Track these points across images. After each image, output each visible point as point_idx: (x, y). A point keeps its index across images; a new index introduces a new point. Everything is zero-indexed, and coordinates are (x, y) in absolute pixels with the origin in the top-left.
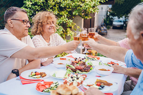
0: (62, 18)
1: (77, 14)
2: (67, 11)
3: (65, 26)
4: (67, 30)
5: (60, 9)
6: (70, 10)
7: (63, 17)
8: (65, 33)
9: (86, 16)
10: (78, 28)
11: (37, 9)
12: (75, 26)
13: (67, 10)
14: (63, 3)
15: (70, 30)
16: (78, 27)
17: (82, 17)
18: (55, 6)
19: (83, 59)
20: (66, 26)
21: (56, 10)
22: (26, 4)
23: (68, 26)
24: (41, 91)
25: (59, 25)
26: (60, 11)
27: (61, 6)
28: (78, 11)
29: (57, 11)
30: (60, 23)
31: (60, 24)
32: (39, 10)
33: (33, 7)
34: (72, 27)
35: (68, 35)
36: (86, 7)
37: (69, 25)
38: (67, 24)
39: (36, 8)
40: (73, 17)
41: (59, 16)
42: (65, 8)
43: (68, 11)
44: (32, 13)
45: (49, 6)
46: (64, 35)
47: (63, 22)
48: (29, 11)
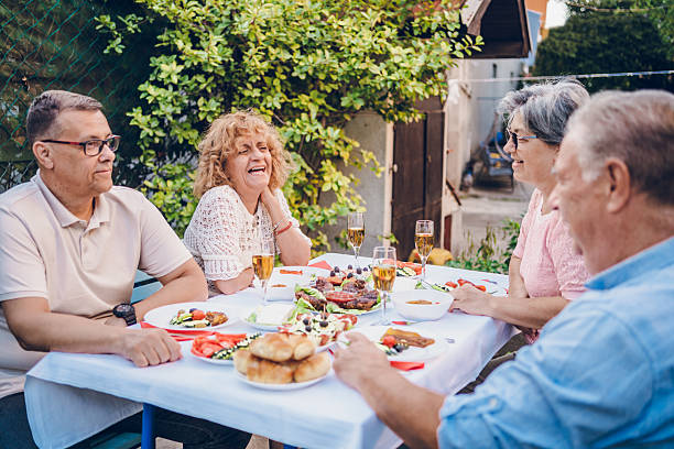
0: (297, 120)
1: (359, 104)
2: (321, 92)
3: (315, 154)
4: (323, 169)
5: (292, 83)
6: (333, 90)
7: (304, 116)
8: (316, 182)
9: (400, 109)
10: (367, 160)
11: (202, 87)
12: (355, 153)
13: (322, 88)
14: (301, 64)
15: (334, 169)
16: (368, 156)
17: (381, 113)
18: (271, 73)
19: (359, 272)
20: (319, 153)
21: (276, 92)
22: (160, 71)
23: (326, 152)
24: (208, 354)
25: (290, 150)
26: (294, 94)
27: (294, 74)
28: (361, 92)
29: (282, 95)
30: (292, 142)
31: (292, 146)
32: (209, 90)
33: (186, 81)
34: (342, 154)
35: (325, 188)
36: (392, 77)
37: (327, 146)
38: (323, 143)
39: (199, 84)
40: (347, 117)
41: (290, 112)
42: (313, 79)
43: (325, 92)
44: (182, 105)
45: (248, 76)
46: (309, 189)
47: (303, 137)
48: (170, 98)
